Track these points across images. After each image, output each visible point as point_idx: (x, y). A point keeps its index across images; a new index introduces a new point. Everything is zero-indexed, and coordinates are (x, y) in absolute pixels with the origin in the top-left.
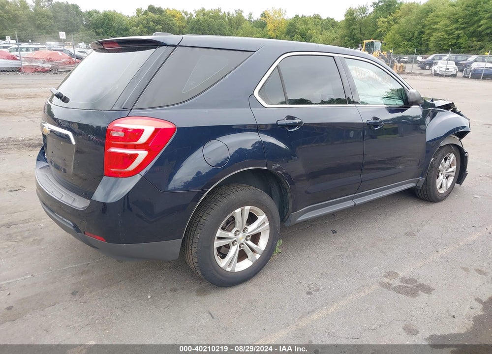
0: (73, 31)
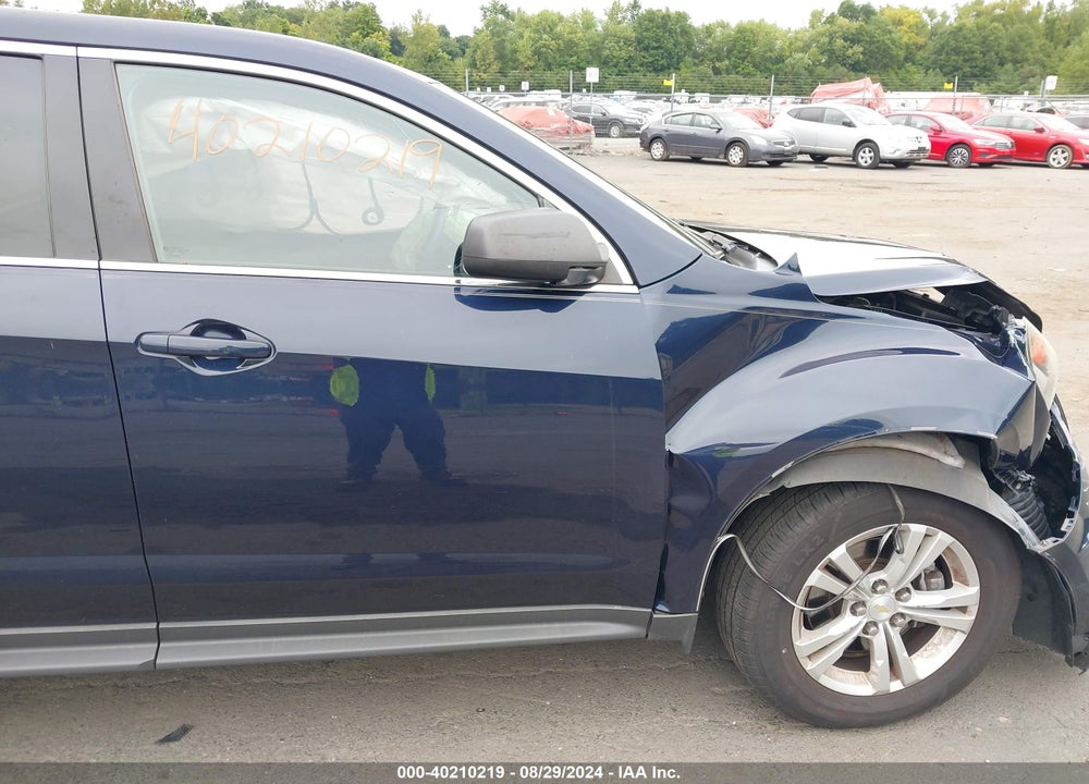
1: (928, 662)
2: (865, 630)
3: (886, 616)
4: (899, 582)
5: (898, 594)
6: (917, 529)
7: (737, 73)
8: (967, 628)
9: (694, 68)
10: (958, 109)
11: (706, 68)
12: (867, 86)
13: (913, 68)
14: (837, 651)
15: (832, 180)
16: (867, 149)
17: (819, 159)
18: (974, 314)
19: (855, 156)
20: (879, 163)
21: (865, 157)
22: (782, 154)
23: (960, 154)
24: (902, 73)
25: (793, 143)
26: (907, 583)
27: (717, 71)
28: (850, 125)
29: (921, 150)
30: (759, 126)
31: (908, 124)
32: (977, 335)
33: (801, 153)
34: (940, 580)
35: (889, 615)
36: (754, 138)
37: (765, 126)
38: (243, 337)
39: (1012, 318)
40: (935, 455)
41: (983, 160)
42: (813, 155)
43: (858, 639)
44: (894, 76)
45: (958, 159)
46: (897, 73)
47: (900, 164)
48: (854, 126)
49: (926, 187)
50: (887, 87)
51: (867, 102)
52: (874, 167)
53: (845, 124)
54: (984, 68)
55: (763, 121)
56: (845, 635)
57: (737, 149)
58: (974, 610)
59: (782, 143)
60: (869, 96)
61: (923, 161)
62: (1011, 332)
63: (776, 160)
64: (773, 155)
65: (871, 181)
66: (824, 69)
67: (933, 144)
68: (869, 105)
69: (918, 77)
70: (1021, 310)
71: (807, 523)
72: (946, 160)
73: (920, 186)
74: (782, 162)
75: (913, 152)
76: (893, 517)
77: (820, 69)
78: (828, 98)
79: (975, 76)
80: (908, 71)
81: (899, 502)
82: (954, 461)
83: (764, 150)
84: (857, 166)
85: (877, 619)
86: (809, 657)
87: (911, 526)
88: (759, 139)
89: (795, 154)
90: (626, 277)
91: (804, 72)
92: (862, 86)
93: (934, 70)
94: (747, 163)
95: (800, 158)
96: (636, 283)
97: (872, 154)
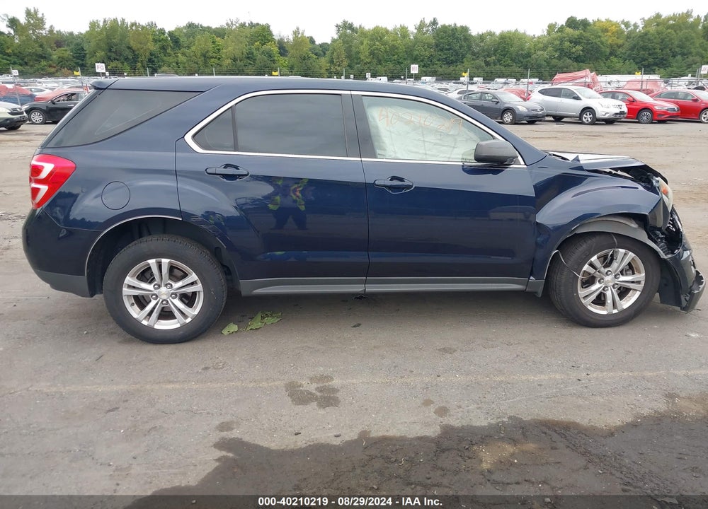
0: (457, 62)
1: (627, 303)
2: (604, 289)
3: (611, 284)
4: (616, 271)
5: (615, 276)
6: (622, 251)
7: (500, 64)
8: (641, 289)
9: (473, 62)
10: (644, 87)
11: (480, 62)
12: (587, 75)
13: (615, 60)
14: (594, 297)
15: (568, 132)
16: (588, 113)
17: (558, 119)
18: (642, 178)
19: (580, 117)
20: (596, 121)
21: (587, 117)
22: (536, 116)
23: (646, 115)
24: (608, 63)
25: (542, 110)
26: (618, 272)
27: (487, 64)
28: (578, 98)
29: (622, 113)
30: (521, 100)
31: (613, 97)
32: (643, 184)
33: (547, 116)
34: (631, 272)
35: (613, 284)
36: (518, 107)
37: (525, 100)
38: (404, 181)
39: (654, 177)
40: (627, 223)
41: (661, 119)
42: (554, 117)
43: (601, 293)
44: (602, 64)
45: (645, 118)
46: (605, 63)
47: (609, 122)
48: (580, 99)
49: (625, 135)
50: (599, 72)
51: (587, 84)
52: (593, 123)
53: (574, 98)
54: (662, 59)
55: (522, 96)
56: (597, 290)
57: (509, 114)
58: (643, 283)
59: (536, 110)
60: (588, 80)
61: (623, 120)
62: (654, 182)
63: (532, 120)
64: (531, 117)
65: (592, 132)
66: (557, 61)
67: (629, 109)
68: (589, 86)
69: (619, 65)
70: (658, 175)
71: (583, 247)
72: (637, 119)
73: (621, 135)
74: (536, 121)
75: (616, 114)
76: (613, 246)
77: (554, 62)
78: (562, 82)
79: (656, 65)
80: (612, 62)
81: (615, 239)
82: (634, 225)
83: (525, 115)
84: (582, 123)
85: (608, 285)
86: (584, 298)
87: (620, 250)
88: (522, 107)
89: (544, 116)
90: (522, 162)
91: (544, 63)
92: (584, 74)
93: (629, 60)
94: (515, 122)
95: (547, 118)
96: (525, 164)
97: (591, 116)
